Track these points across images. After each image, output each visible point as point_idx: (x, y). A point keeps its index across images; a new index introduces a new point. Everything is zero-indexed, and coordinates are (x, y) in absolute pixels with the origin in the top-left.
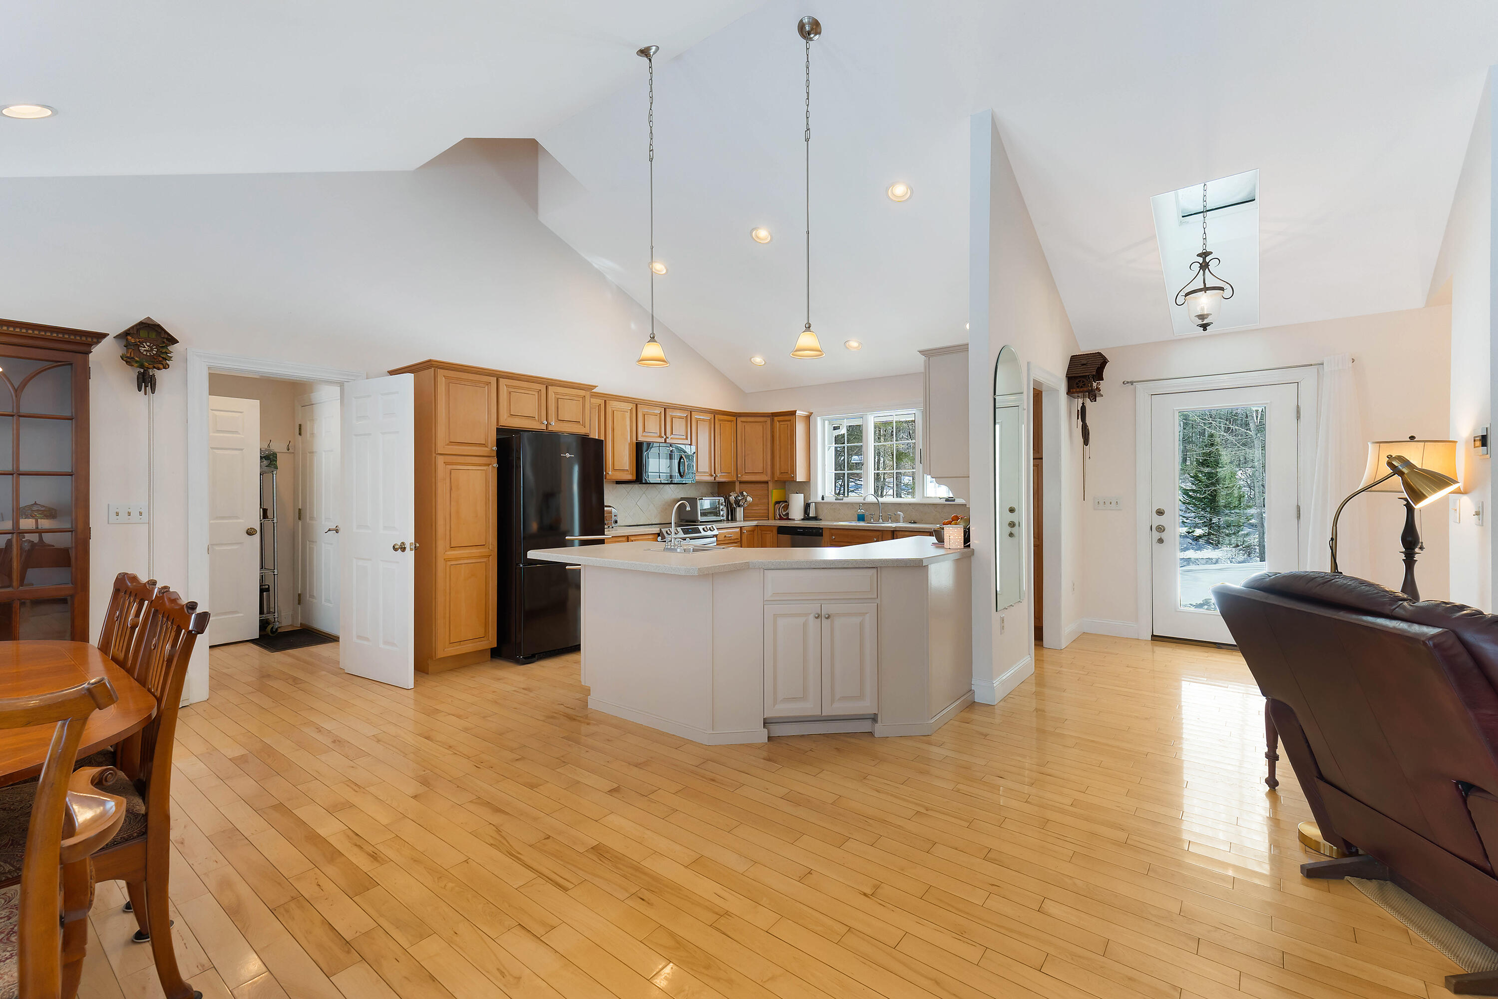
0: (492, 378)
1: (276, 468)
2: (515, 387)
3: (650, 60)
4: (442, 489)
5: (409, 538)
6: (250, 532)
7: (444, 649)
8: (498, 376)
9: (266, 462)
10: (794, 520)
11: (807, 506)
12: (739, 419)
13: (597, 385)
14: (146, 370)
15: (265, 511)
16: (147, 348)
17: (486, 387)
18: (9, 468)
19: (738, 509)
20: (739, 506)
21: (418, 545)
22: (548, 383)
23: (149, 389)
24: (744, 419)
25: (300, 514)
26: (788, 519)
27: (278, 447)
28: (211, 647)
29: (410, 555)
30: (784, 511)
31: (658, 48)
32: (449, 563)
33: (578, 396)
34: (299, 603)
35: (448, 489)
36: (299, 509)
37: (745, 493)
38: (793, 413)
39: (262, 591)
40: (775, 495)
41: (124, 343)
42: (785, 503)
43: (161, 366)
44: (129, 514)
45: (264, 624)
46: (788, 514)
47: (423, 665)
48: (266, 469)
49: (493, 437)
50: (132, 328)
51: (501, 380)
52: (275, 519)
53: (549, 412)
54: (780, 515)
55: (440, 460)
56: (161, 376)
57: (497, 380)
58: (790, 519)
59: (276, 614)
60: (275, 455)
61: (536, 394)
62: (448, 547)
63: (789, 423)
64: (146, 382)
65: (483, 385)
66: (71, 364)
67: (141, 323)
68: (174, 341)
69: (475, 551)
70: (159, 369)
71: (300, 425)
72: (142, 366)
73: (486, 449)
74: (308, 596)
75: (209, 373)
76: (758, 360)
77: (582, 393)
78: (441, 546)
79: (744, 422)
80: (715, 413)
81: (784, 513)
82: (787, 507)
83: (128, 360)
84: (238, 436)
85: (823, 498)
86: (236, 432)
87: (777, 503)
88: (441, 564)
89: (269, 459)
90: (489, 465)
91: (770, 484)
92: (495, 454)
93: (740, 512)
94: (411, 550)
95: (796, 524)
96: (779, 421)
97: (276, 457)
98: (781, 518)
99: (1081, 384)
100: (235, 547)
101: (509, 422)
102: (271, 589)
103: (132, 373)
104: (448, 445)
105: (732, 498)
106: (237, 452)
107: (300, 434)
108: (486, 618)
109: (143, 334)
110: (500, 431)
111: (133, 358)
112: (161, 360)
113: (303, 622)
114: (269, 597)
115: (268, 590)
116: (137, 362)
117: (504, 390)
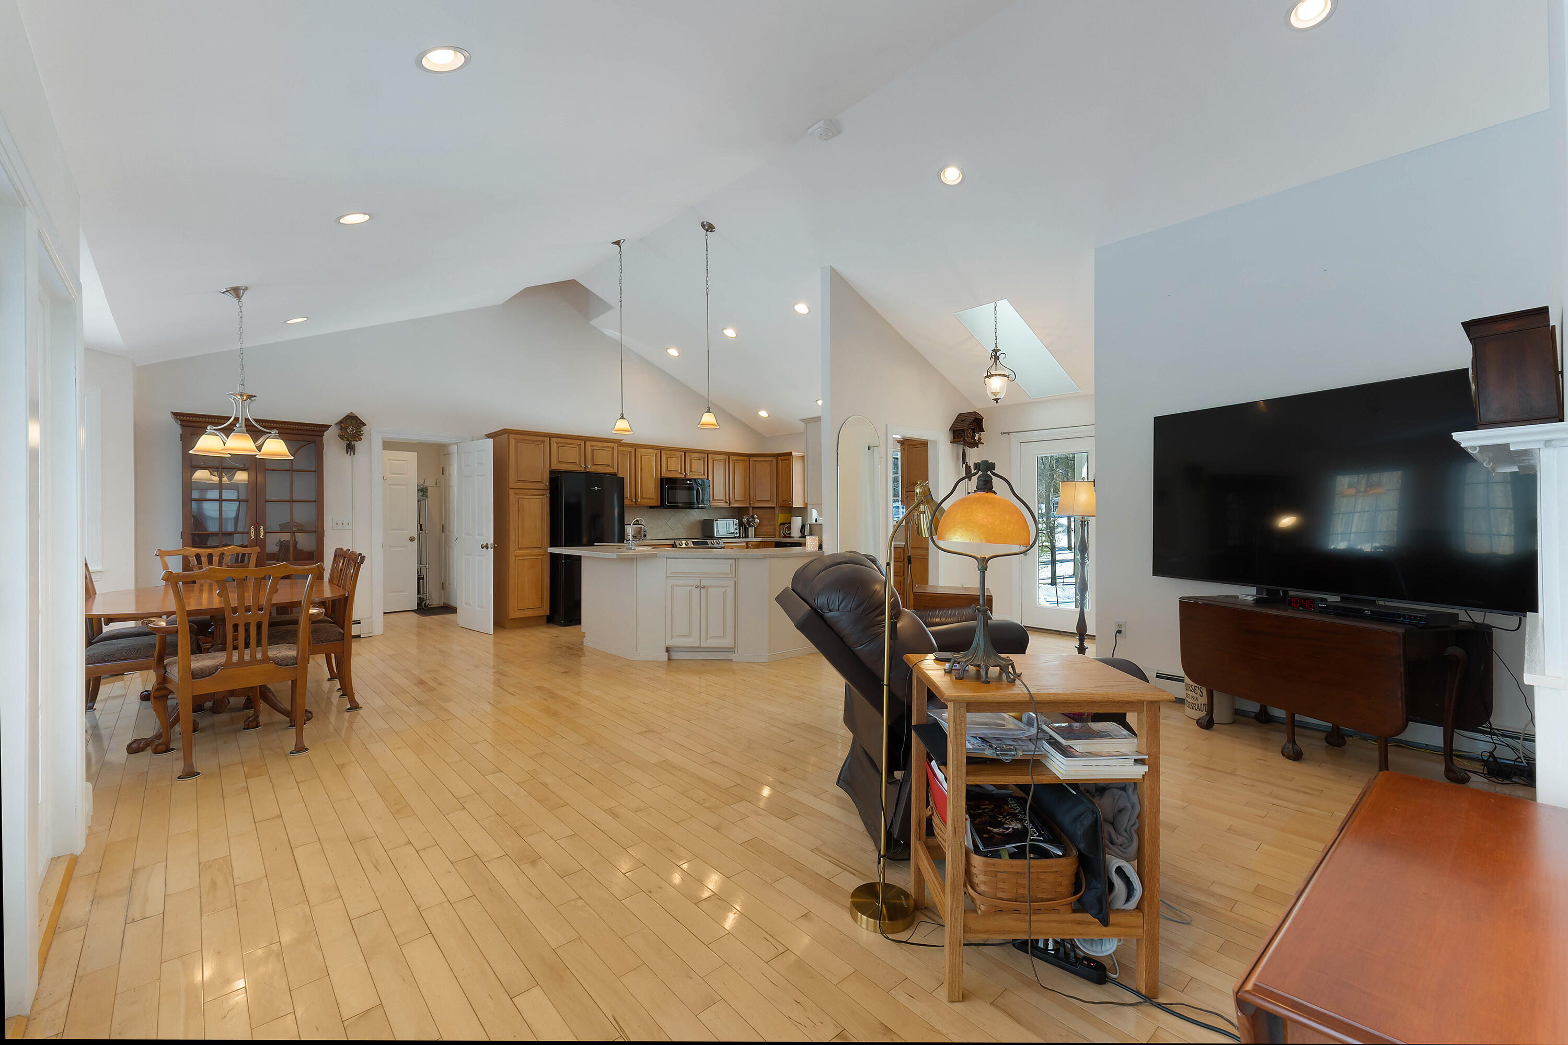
0: (546, 438)
1: (427, 497)
2: (561, 443)
3: (620, 247)
4: (513, 510)
5: (491, 540)
6: (412, 539)
7: (514, 612)
8: (551, 436)
9: (421, 493)
10: (794, 537)
11: (803, 526)
12: (752, 459)
13: (622, 439)
14: (350, 442)
15: (421, 525)
16: (351, 429)
17: (542, 444)
18: (288, 498)
19: (750, 528)
20: (750, 526)
21: (496, 545)
22: (586, 439)
23: (352, 452)
24: (755, 459)
25: (443, 529)
26: (790, 537)
27: (430, 483)
28: (384, 613)
29: (491, 551)
30: (788, 530)
31: (624, 240)
32: (518, 558)
33: (609, 447)
34: (443, 589)
35: (517, 511)
36: (443, 525)
37: (755, 516)
38: (790, 454)
39: (419, 579)
40: (780, 518)
41: (340, 427)
42: (788, 525)
43: (358, 440)
44: (343, 524)
45: (420, 601)
46: (790, 533)
47: (501, 622)
48: (421, 498)
49: (547, 476)
50: (344, 418)
51: (552, 439)
52: (427, 531)
53: (587, 459)
54: (784, 534)
55: (512, 492)
56: (358, 445)
57: (550, 439)
58: (792, 537)
59: (428, 594)
60: (426, 489)
61: (578, 448)
62: (517, 548)
63: (787, 461)
64: (350, 448)
65: (540, 443)
66: (315, 442)
67: (348, 416)
68: (364, 425)
69: (534, 551)
70: (356, 441)
71: (443, 468)
72: (348, 440)
73: (542, 484)
74: (447, 584)
75: (383, 441)
76: (763, 414)
77: (611, 445)
78: (512, 546)
79: (755, 461)
80: (729, 454)
81: (788, 533)
82: (789, 528)
83: (342, 437)
84: (404, 476)
85: (816, 521)
86: (403, 474)
87: (782, 524)
88: (512, 558)
89: (423, 491)
90: (544, 495)
91: (777, 510)
92: (548, 488)
93: (751, 531)
94: (491, 548)
95: (795, 540)
96: (782, 460)
97: (427, 490)
98: (785, 536)
99: (960, 436)
100: (403, 549)
101: (556, 466)
102: (425, 578)
103: (344, 444)
104: (516, 482)
105: (745, 520)
106: (404, 487)
107: (443, 474)
108: (542, 595)
109: (349, 421)
110: (551, 472)
111: (344, 436)
112: (357, 436)
113: (446, 602)
114: (423, 582)
115: (423, 579)
116: (346, 438)
117: (554, 446)
